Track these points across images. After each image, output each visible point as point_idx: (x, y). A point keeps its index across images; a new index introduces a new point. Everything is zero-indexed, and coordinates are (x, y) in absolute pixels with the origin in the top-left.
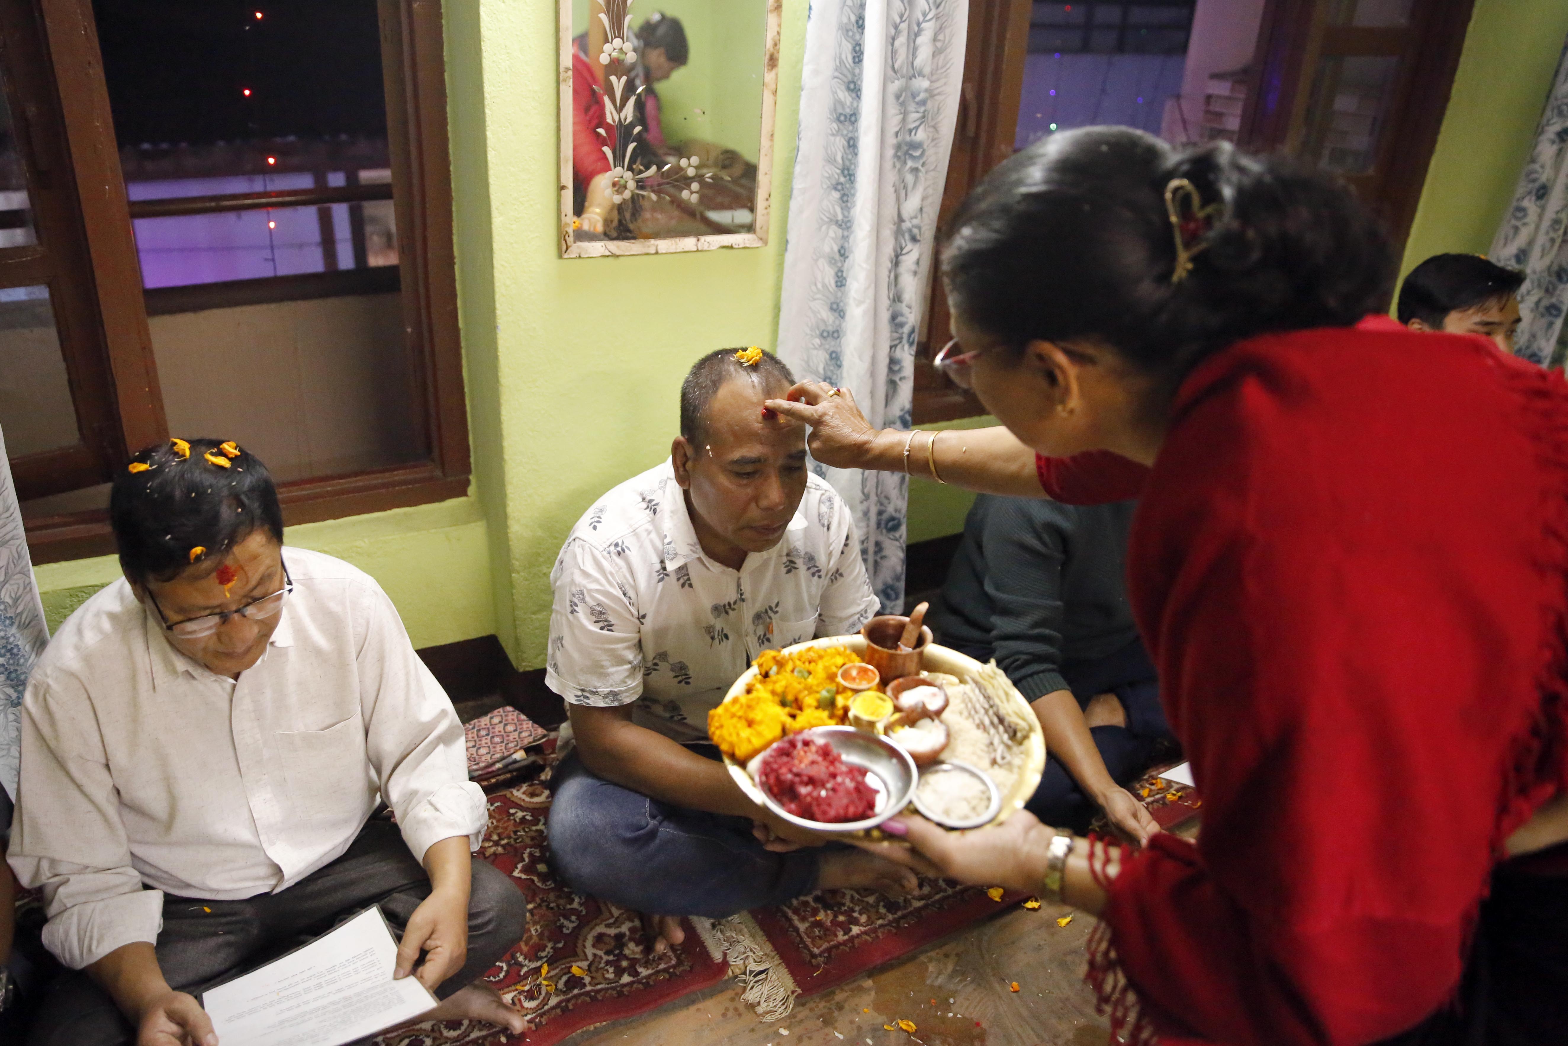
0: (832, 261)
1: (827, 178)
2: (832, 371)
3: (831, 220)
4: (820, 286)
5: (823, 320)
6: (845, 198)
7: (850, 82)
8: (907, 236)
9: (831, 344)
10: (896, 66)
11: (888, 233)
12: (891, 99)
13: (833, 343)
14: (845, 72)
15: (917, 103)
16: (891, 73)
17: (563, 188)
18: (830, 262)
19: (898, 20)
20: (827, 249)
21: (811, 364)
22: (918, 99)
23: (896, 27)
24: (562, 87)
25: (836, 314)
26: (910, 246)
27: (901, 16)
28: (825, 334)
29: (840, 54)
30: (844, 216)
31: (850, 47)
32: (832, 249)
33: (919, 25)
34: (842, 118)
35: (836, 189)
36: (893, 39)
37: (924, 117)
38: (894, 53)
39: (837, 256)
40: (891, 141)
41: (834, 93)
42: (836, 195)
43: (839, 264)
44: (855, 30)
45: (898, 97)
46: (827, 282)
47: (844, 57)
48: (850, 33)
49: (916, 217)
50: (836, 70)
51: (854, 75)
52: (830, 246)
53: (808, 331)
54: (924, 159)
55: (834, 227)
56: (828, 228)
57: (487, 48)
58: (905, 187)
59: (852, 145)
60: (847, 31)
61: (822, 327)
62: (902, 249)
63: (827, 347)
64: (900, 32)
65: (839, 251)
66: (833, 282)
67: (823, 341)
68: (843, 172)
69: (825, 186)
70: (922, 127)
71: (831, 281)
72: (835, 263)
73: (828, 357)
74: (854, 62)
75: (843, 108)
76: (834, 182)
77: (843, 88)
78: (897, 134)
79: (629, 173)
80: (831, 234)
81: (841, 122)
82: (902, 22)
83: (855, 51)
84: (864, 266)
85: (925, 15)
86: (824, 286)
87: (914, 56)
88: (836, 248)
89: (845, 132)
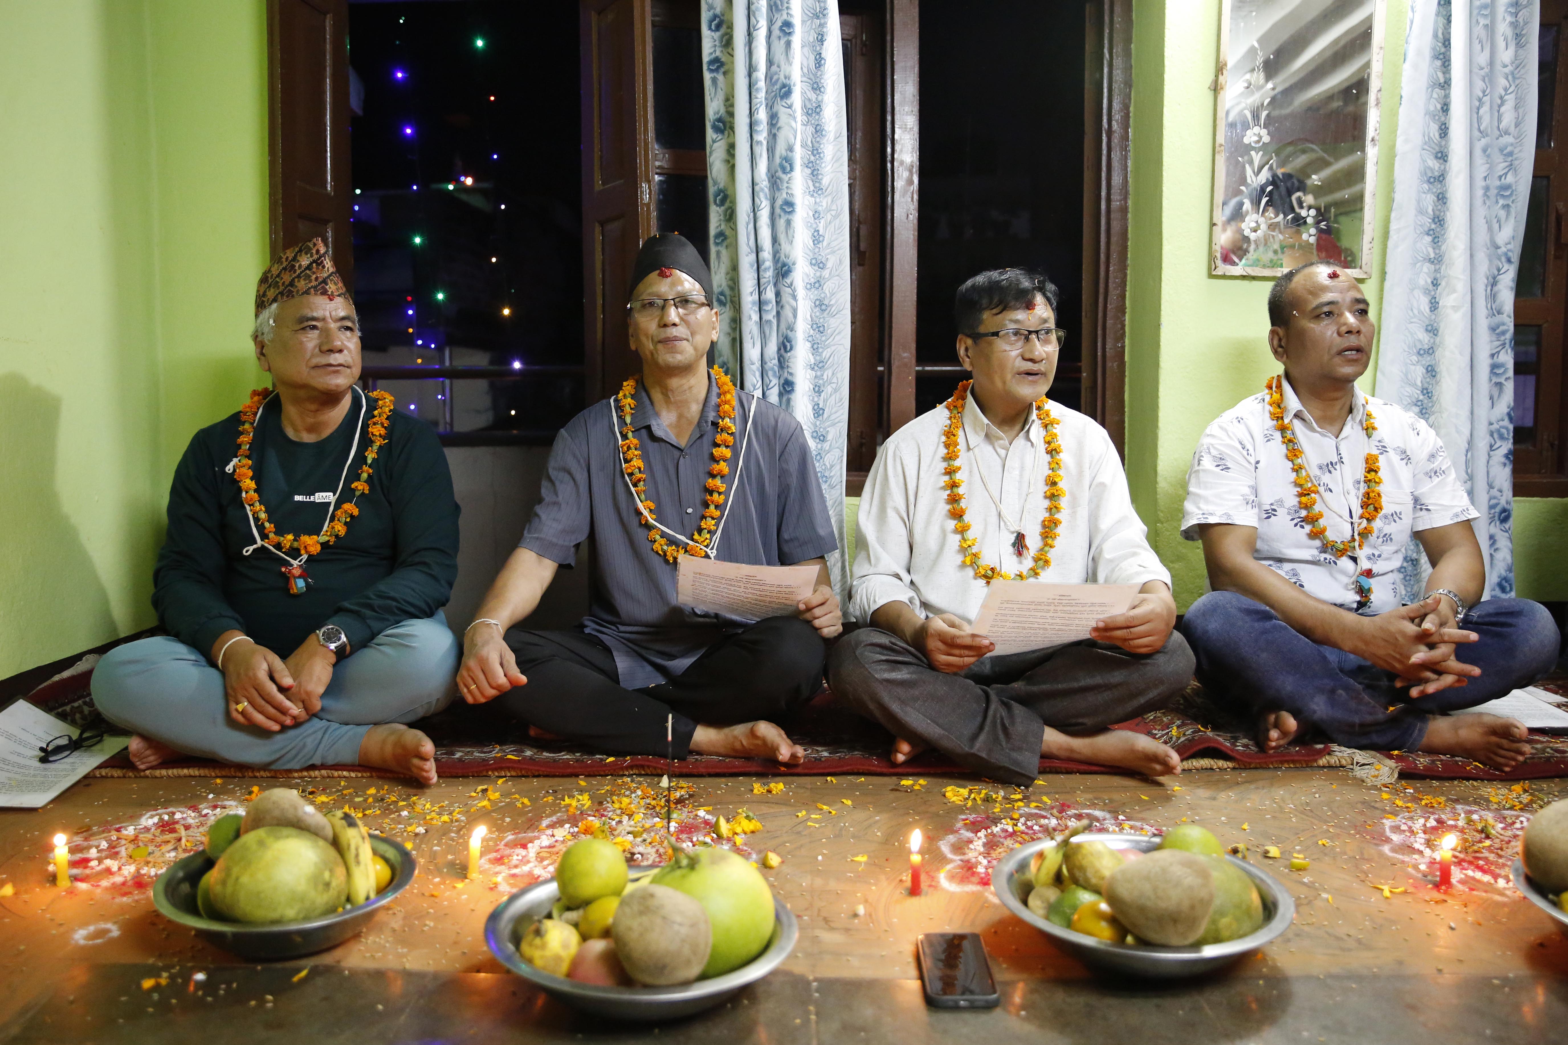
0: (1426, 292)
1: (1421, 226)
2: (1428, 383)
3: (1425, 259)
4: (1416, 312)
5: (1420, 341)
6: (1436, 240)
7: (1437, 153)
8: (1503, 259)
9: (1427, 360)
10: (1482, 128)
11: (1482, 257)
12: (1478, 152)
13: (1429, 359)
14: (1433, 145)
15: (1505, 155)
16: (1476, 133)
17: (1214, 224)
18: (1425, 293)
19: (1481, 95)
20: (1422, 282)
21: (1410, 377)
22: (1505, 152)
23: (1480, 100)
24: (1217, 157)
25: (1431, 335)
26: (1506, 266)
27: (1484, 92)
28: (1422, 352)
29: (1429, 133)
30: (1436, 254)
31: (1437, 127)
32: (1426, 282)
33: (1501, 98)
34: (1432, 180)
35: (1428, 234)
36: (1478, 109)
37: (1511, 165)
38: (1479, 119)
39: (1431, 287)
40: (1480, 183)
41: (1424, 161)
42: (1428, 239)
43: (1433, 293)
44: (1441, 114)
45: (1484, 151)
46: (1422, 308)
47: (1432, 135)
48: (1437, 118)
49: (1509, 243)
50: (1425, 143)
51: (1441, 146)
52: (1424, 280)
53: (1407, 349)
54: (1514, 197)
55: (1427, 264)
56: (1422, 266)
57: (1166, 132)
58: (1499, 221)
59: (1442, 199)
60: (1434, 116)
61: (1419, 347)
62: (1499, 270)
63: (1424, 362)
64: (1483, 103)
65: (1432, 283)
66: (1428, 310)
67: (1420, 358)
68: (1433, 220)
69: (1418, 232)
70: (1510, 172)
71: (1425, 306)
72: (1429, 294)
73: (1424, 371)
74: (1441, 137)
75: (1433, 173)
76: (1426, 229)
77: (1432, 157)
78: (1485, 178)
79: (1263, 219)
80: (1425, 270)
81: (1431, 183)
82: (1484, 96)
83: (1442, 130)
84: (1462, 277)
85: (1506, 90)
86: (1420, 312)
87: (1499, 120)
88: (1429, 281)
89: (1435, 190)
